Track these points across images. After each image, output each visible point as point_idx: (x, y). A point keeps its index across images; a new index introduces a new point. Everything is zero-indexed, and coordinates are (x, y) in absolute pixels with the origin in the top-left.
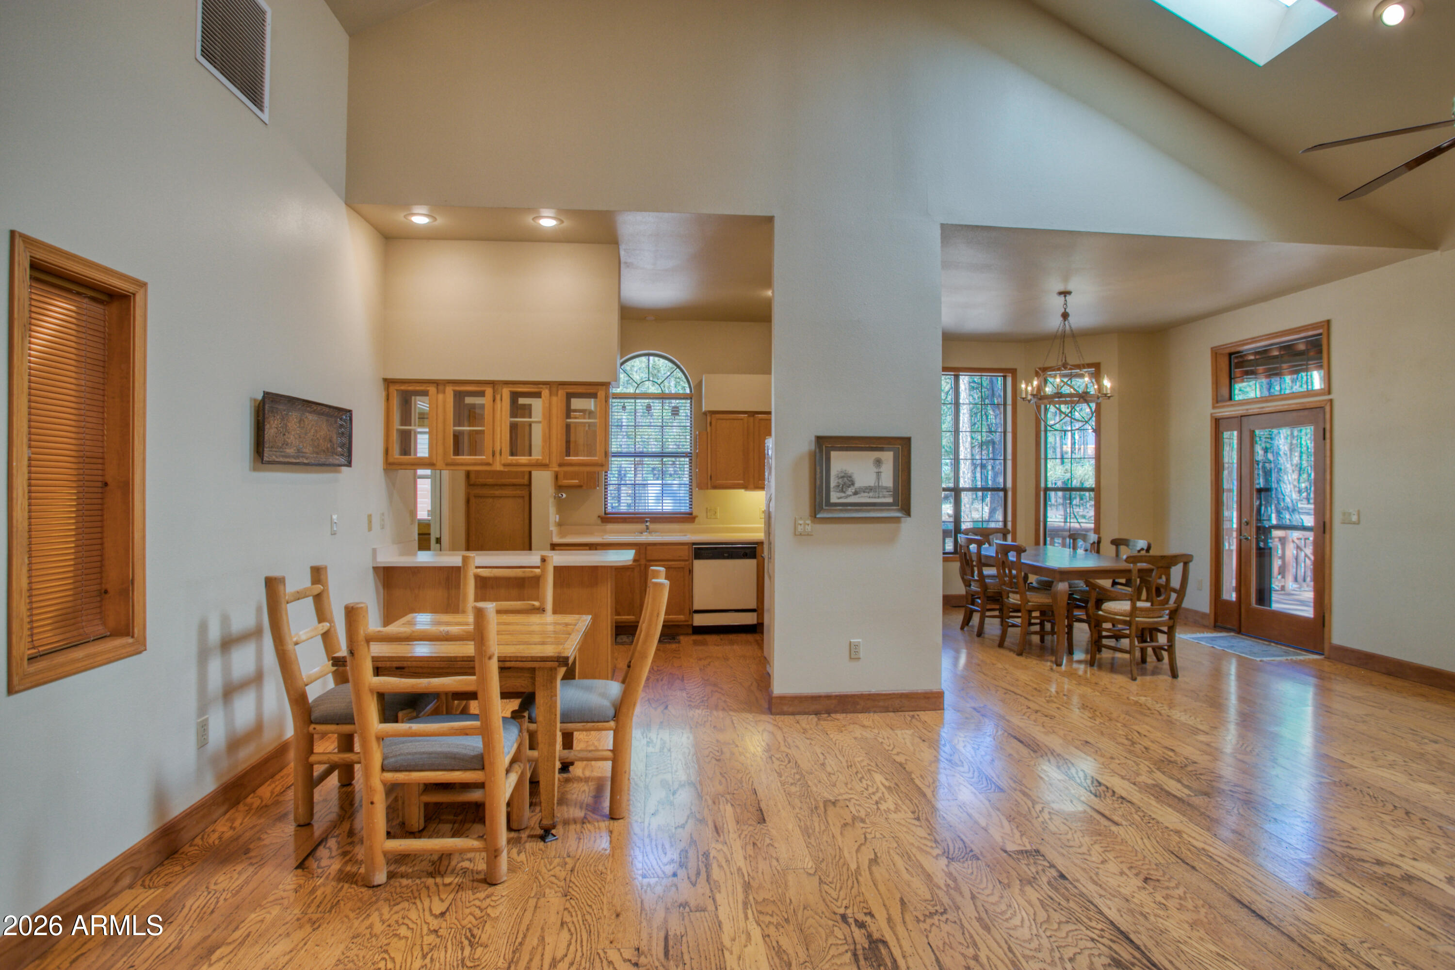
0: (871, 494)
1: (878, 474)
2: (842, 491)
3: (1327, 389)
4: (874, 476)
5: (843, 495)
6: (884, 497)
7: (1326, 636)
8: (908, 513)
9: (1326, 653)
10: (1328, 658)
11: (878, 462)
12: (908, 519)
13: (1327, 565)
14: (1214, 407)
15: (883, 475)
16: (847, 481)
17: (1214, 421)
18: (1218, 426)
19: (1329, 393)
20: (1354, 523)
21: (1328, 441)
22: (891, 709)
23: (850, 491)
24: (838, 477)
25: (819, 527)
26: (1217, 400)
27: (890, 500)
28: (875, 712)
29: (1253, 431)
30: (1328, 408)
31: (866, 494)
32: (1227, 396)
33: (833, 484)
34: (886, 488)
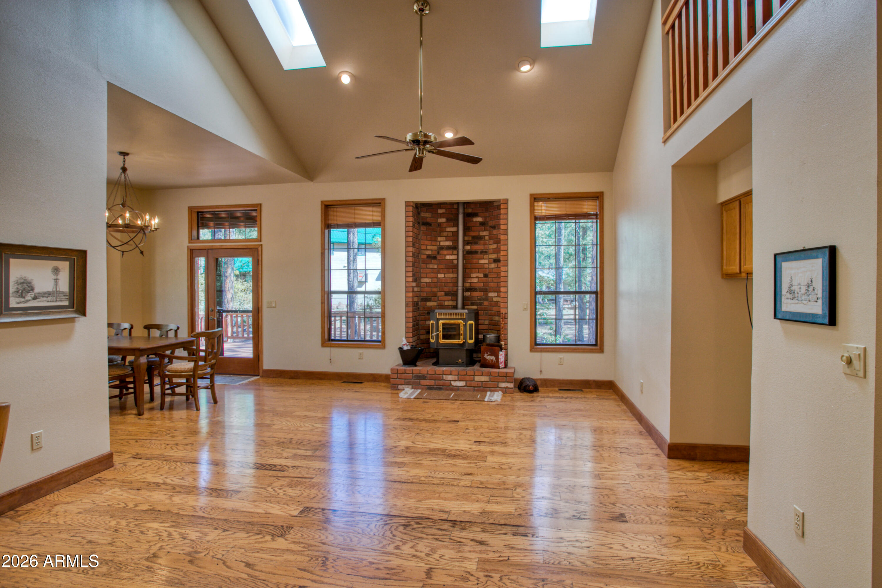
0: (49, 299)
1: (56, 280)
2: (21, 296)
3: (259, 239)
4: (52, 282)
5: (22, 299)
6: (61, 301)
7: (260, 366)
8: (83, 313)
9: (261, 374)
10: (262, 377)
11: (56, 270)
12: (82, 319)
13: (260, 330)
14: (189, 242)
15: (60, 282)
16: (26, 287)
17: (189, 251)
18: (193, 254)
19: (261, 241)
20: (274, 307)
21: (260, 266)
22: (72, 482)
23: (30, 296)
24: (17, 283)
26: (191, 240)
27: (66, 303)
28: (58, 490)
29: (217, 259)
30: (260, 249)
31: (45, 299)
32: (196, 236)
33: (12, 289)
34: (63, 293)
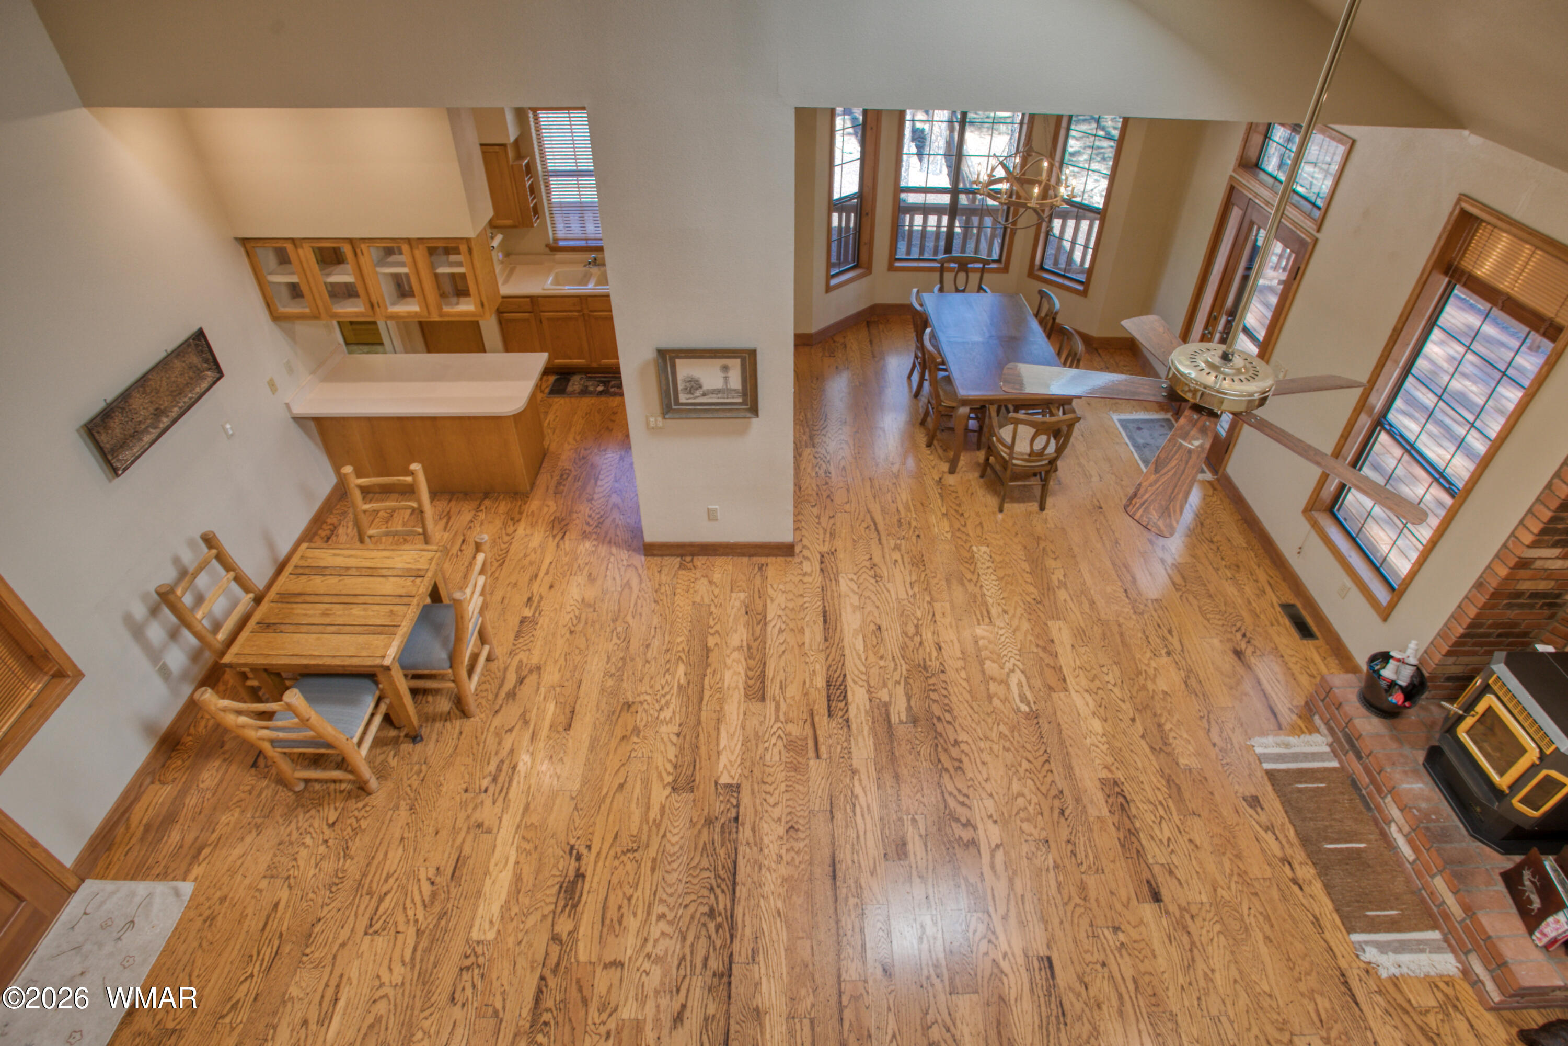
0: (720, 395)
1: (726, 378)
2: (690, 393)
4: (721, 380)
5: (691, 396)
6: (734, 398)
7: (1224, 462)
8: (756, 412)
9: (1218, 476)
10: (1217, 481)
11: (725, 368)
12: (754, 421)
14: (1235, 170)
15: (730, 380)
16: (694, 385)
17: (1229, 187)
18: (1232, 195)
21: (1296, 282)
23: (698, 393)
24: (685, 381)
27: (740, 400)
28: (733, 556)
31: (714, 396)
33: (680, 386)
34: (735, 390)
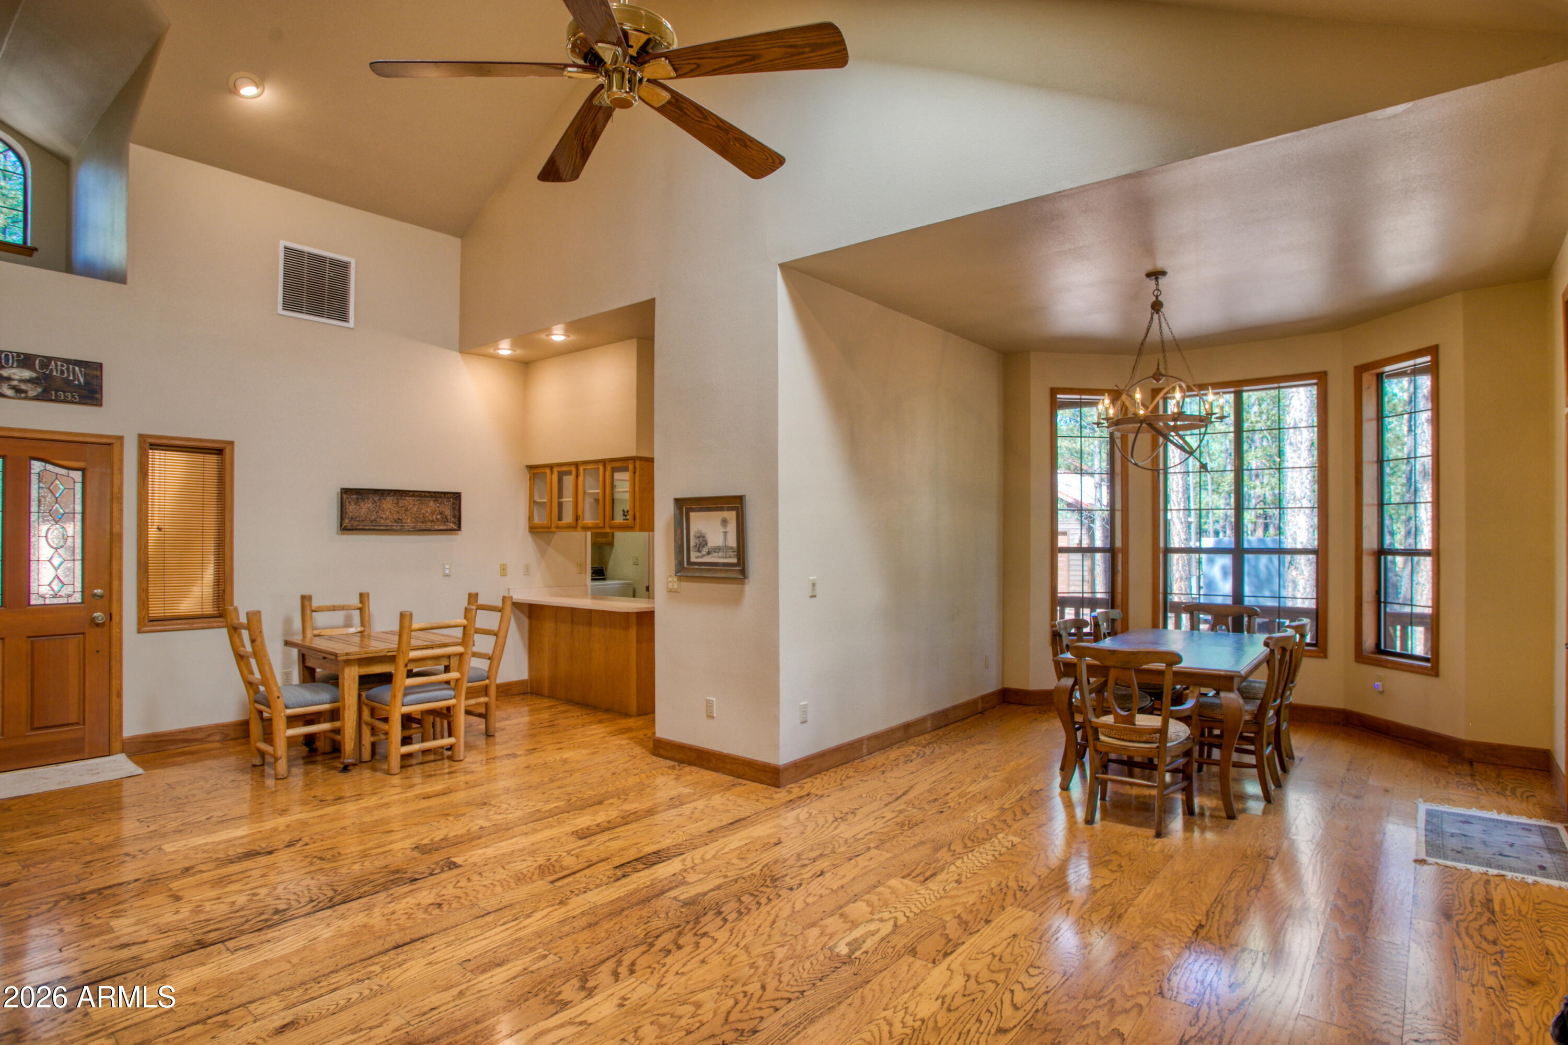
0: (720, 554)
1: (725, 534)
2: (699, 551)
4: (721, 536)
5: (699, 554)
6: (730, 557)
11: (724, 522)
15: (729, 536)
16: (702, 541)
23: (704, 551)
24: (695, 537)
25: (686, 585)
27: (733, 561)
31: (716, 554)
33: (692, 544)
34: (732, 548)
